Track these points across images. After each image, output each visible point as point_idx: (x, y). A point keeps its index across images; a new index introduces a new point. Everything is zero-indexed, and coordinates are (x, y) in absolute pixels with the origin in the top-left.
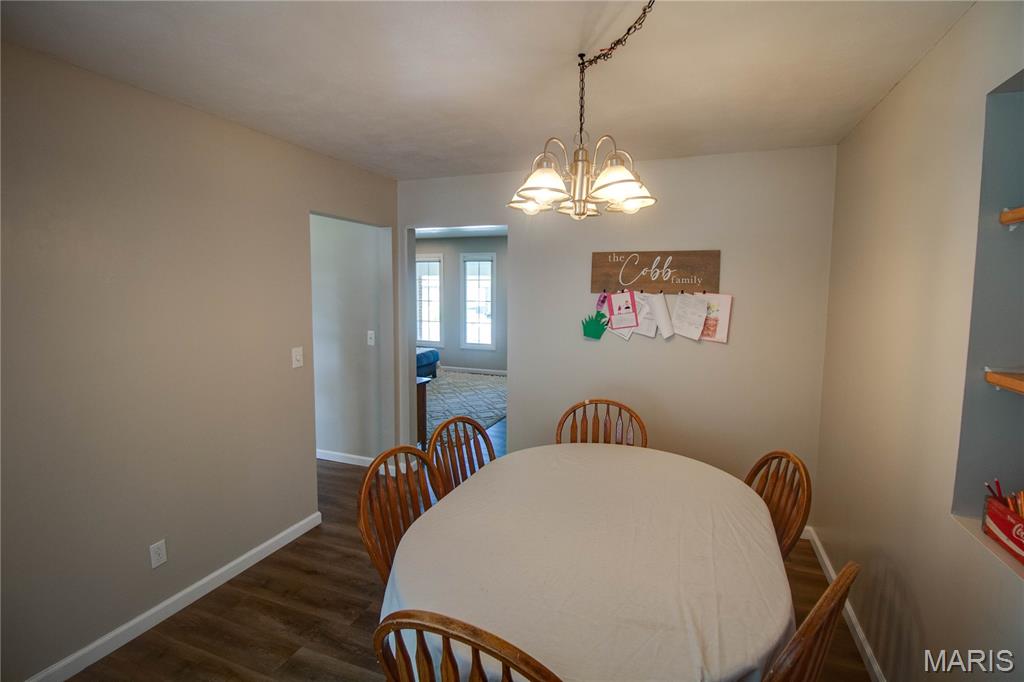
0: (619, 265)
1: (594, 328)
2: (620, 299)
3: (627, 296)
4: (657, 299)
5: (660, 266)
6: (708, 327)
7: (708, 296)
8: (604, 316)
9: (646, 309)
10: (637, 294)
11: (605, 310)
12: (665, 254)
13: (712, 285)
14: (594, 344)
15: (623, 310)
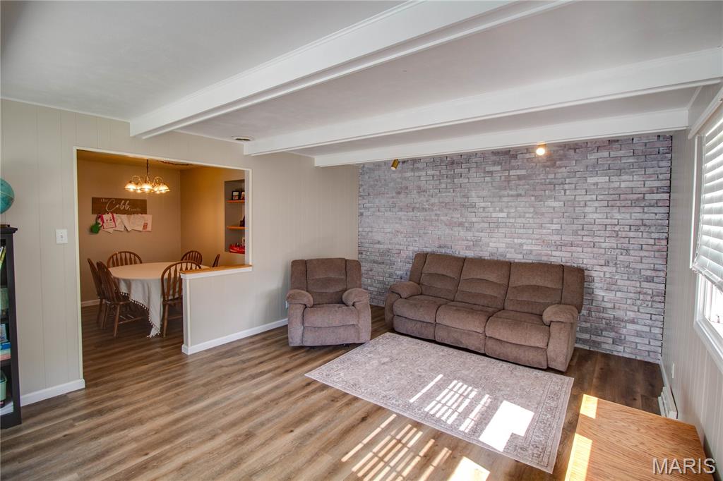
0: (106, 203)
1: (95, 229)
2: (107, 217)
3: (110, 215)
4: (124, 217)
5: (124, 204)
6: (145, 226)
7: (144, 215)
8: (99, 224)
9: (119, 220)
10: (115, 215)
11: (99, 221)
12: (126, 200)
13: (144, 211)
14: (94, 236)
15: (109, 221)
